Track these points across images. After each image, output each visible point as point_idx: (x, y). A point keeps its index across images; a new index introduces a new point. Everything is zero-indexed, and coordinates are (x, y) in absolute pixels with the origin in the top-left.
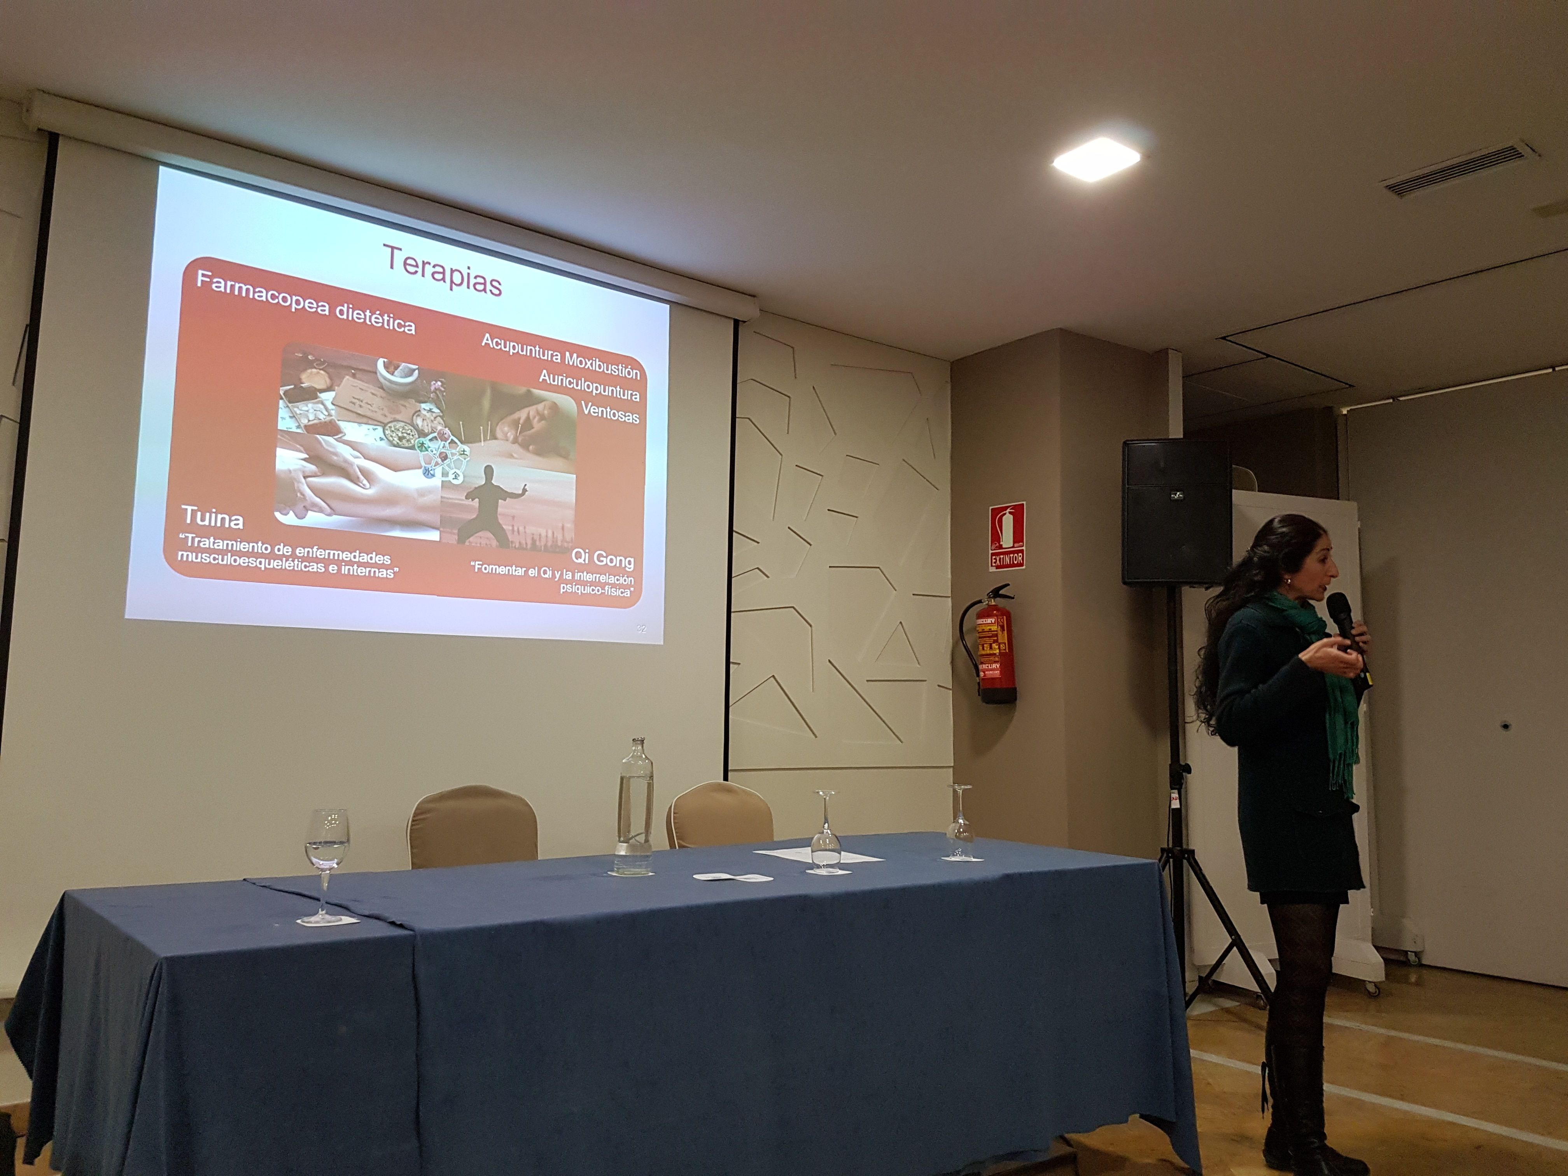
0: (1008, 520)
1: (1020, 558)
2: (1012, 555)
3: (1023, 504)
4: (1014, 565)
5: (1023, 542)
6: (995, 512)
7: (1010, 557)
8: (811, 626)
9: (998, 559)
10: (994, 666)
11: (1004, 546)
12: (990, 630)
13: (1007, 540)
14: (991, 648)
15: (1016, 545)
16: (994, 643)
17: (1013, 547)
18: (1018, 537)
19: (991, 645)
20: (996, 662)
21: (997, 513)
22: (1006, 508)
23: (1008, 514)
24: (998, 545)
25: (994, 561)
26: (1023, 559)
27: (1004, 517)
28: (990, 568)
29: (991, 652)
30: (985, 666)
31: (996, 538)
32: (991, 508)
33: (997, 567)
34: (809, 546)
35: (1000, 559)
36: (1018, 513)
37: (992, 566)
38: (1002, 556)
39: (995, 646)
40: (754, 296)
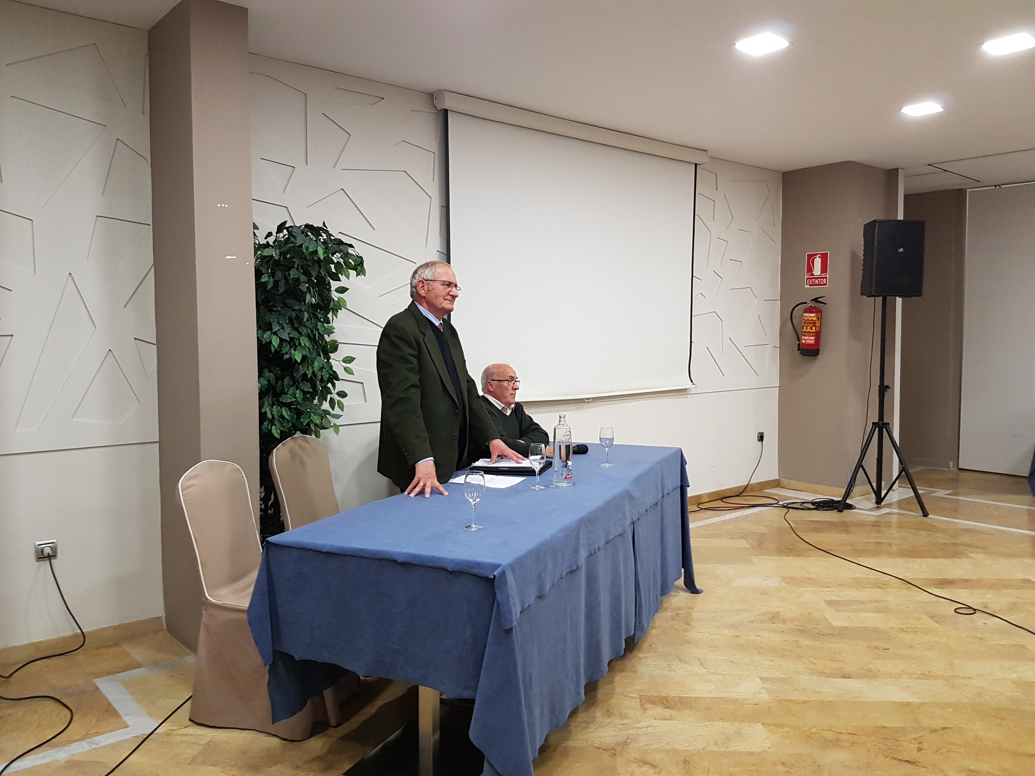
0: (818, 262)
1: (825, 281)
2: (820, 280)
3: (827, 253)
4: (821, 285)
5: (827, 273)
6: (810, 256)
7: (819, 280)
8: (721, 320)
9: (811, 281)
10: (812, 338)
11: (814, 274)
12: (812, 320)
13: (817, 271)
14: (811, 329)
15: (822, 274)
16: (813, 326)
17: (821, 275)
18: (824, 269)
19: (811, 327)
20: (813, 336)
21: (811, 258)
22: (817, 254)
23: (818, 258)
24: (811, 273)
25: (808, 282)
26: (826, 281)
27: (815, 259)
28: (806, 285)
29: (811, 331)
30: (806, 338)
31: (810, 270)
32: (807, 254)
33: (810, 285)
34: (721, 279)
35: (812, 281)
36: (824, 257)
37: (807, 284)
38: (813, 280)
39: (814, 328)
40: (706, 151)
